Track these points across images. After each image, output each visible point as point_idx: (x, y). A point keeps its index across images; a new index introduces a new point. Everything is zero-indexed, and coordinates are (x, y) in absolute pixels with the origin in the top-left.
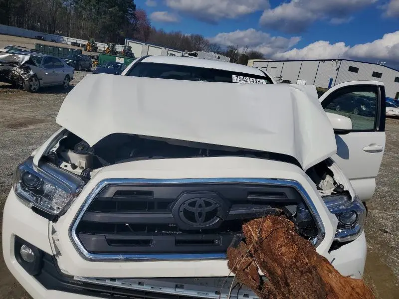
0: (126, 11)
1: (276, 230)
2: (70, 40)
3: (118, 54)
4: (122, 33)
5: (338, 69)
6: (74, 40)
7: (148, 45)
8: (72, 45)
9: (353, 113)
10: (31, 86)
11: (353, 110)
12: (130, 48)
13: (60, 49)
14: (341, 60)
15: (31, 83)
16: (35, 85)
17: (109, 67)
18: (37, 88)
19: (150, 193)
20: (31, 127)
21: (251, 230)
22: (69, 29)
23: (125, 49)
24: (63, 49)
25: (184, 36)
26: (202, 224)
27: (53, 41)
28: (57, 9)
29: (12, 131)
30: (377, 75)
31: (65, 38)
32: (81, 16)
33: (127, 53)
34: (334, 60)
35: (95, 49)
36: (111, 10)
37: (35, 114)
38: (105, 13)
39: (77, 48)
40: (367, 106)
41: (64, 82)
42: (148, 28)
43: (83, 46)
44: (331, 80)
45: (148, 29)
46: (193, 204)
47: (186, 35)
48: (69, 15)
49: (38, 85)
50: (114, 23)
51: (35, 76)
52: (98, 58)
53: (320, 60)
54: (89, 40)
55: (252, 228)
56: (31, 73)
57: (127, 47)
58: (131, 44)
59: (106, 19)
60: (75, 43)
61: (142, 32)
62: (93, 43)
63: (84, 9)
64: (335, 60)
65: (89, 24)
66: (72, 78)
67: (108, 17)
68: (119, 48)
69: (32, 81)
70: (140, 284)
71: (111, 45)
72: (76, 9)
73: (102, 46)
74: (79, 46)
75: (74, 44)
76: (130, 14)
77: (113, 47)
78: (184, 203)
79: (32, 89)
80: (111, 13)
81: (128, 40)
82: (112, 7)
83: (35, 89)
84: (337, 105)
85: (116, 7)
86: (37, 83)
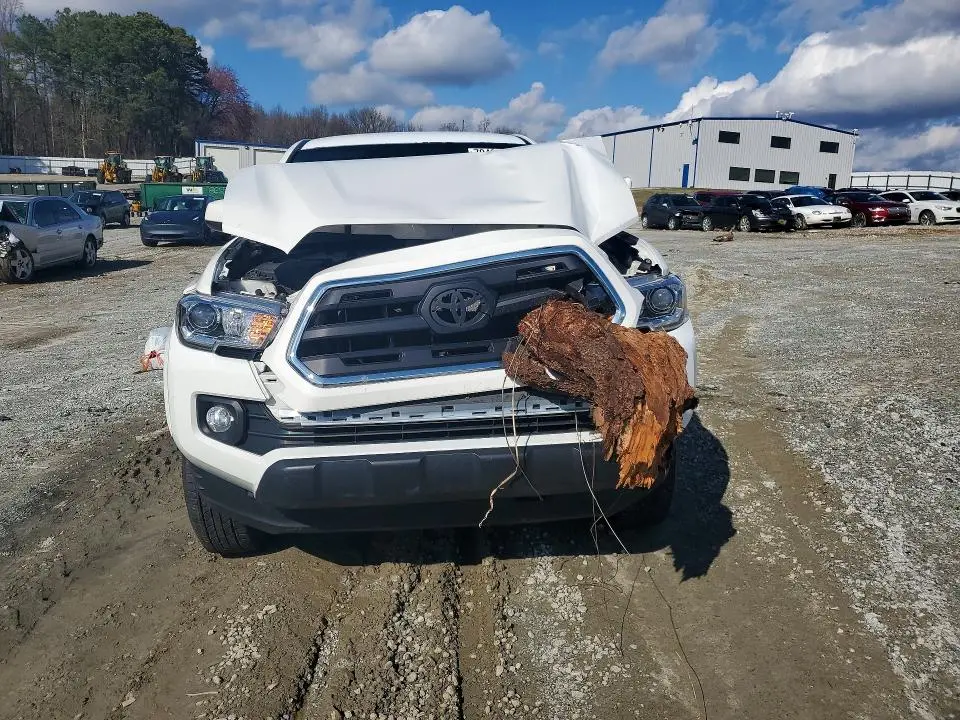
0: (184, 77)
1: (560, 313)
2: (57, 164)
3: (184, 180)
4: (185, 130)
5: (696, 142)
6: (69, 162)
7: (252, 148)
8: (64, 173)
9: (740, 230)
10: (14, 268)
11: (738, 224)
12: (210, 161)
13: (40, 187)
14: (699, 120)
15: (14, 263)
16: (23, 266)
17: (176, 209)
18: (29, 272)
19: (387, 293)
20: (56, 342)
21: (530, 326)
22: (49, 135)
23: (199, 165)
24: (48, 184)
25: (334, 117)
26: (464, 324)
27: (13, 171)
28: (11, 92)
29: (20, 354)
30: (781, 143)
31: (46, 160)
32: (75, 103)
33: (208, 173)
34: (683, 122)
35: (125, 176)
36: (148, 77)
37: (49, 320)
38: (136, 87)
39: (81, 180)
40: (765, 210)
41: (85, 254)
42: (246, 108)
43: (93, 172)
44: (686, 167)
45: (247, 112)
46: (447, 299)
47: (338, 114)
48: (42, 103)
49: (30, 266)
50: (160, 107)
51: (21, 245)
52: (137, 196)
53: (653, 127)
54: (105, 157)
55: (531, 322)
56: (12, 239)
57: (202, 162)
58: (211, 152)
59: (139, 102)
60: (71, 168)
61: (233, 120)
62: (118, 162)
63: (81, 84)
64: (687, 122)
65: (100, 119)
66: (101, 242)
67: (144, 96)
68: (184, 165)
69: (15, 257)
70: (394, 414)
71: (163, 162)
72: (59, 87)
73: (141, 168)
74: (82, 174)
75: (68, 171)
76: (194, 80)
77: (168, 165)
78: (434, 299)
79: (18, 275)
80: (149, 85)
81: (202, 145)
82: (147, 71)
83: (23, 273)
84: (703, 219)
85: (161, 70)
86: (26, 260)
